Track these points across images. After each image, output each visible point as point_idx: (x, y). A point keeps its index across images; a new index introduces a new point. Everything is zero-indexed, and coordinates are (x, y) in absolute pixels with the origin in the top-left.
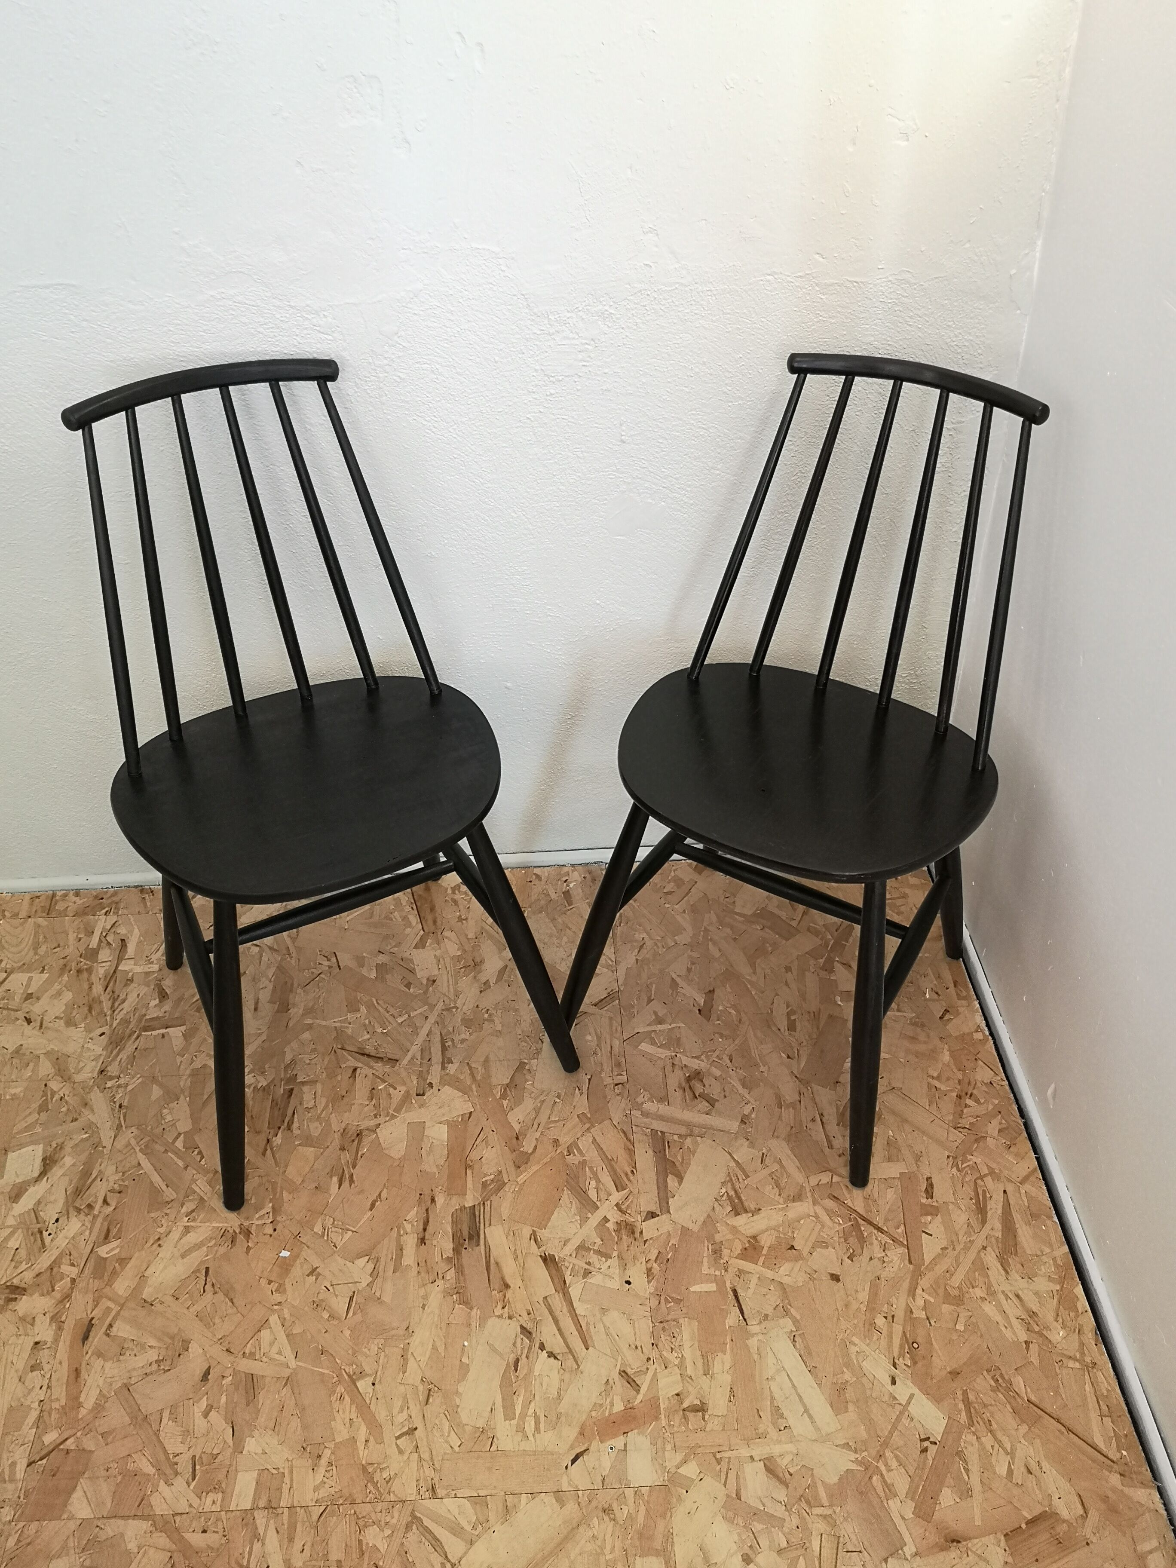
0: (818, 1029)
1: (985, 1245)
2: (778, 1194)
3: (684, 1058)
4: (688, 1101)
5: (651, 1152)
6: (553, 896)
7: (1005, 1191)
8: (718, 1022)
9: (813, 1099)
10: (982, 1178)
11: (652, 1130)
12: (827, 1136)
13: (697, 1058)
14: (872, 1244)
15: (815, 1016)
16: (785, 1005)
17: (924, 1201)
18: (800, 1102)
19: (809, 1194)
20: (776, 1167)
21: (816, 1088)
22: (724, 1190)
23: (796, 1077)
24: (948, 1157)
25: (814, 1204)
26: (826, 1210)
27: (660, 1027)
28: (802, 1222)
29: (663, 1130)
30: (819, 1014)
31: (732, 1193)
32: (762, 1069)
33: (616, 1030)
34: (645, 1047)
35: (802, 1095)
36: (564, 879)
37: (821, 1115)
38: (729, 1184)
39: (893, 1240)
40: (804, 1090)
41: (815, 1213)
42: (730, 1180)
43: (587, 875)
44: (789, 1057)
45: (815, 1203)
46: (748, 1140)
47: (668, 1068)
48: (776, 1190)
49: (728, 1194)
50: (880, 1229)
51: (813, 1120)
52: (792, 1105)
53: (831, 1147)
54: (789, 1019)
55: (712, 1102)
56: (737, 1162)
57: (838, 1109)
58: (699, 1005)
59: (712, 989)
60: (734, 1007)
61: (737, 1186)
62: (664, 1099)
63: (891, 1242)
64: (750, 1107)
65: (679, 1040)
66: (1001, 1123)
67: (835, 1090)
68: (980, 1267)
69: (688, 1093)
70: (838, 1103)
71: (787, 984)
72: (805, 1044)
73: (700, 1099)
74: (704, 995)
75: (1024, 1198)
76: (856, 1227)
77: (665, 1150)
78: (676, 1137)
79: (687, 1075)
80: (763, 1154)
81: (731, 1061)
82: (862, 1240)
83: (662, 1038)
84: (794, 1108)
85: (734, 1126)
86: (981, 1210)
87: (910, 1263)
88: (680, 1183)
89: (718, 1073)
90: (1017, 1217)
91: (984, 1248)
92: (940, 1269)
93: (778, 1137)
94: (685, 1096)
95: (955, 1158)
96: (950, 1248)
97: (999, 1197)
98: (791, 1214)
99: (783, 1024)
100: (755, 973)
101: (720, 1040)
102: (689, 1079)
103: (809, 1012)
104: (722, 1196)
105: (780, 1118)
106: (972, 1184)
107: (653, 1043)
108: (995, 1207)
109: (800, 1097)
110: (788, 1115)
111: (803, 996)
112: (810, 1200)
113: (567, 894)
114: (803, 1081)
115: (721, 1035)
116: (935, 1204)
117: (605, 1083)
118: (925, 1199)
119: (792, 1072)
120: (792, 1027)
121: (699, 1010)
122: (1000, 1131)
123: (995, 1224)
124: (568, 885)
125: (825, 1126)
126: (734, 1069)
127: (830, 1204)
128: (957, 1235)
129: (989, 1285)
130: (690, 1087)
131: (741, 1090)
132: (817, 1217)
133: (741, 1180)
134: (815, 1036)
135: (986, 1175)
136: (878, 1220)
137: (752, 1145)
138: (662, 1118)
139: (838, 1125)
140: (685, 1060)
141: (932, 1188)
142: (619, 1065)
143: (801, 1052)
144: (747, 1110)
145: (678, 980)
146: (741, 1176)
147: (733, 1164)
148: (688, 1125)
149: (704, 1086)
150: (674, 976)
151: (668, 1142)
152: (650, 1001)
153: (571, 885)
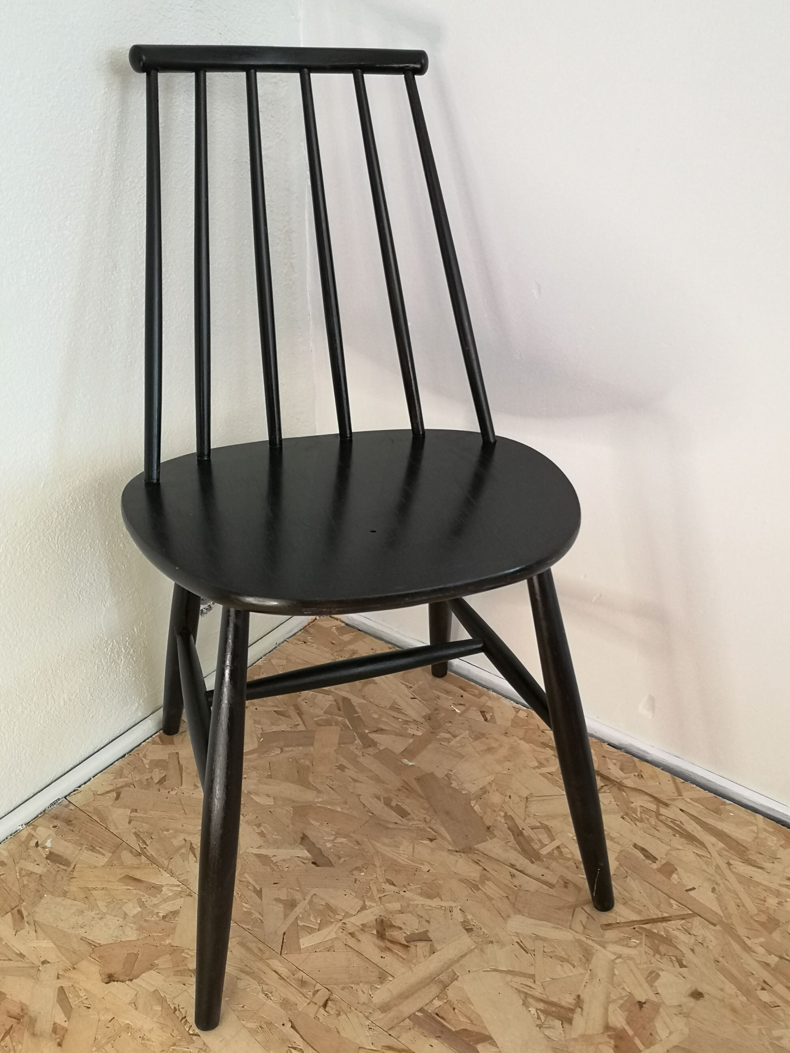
0: (422, 797)
1: (727, 861)
3: (352, 919)
4: (405, 957)
5: (435, 1042)
7: (681, 810)
8: (342, 860)
9: (490, 858)
10: (658, 814)
11: (409, 1017)
12: (537, 879)
13: (364, 908)
15: (406, 788)
17: (655, 866)
18: (485, 869)
20: (539, 944)
21: (480, 846)
22: (533, 1011)
23: (457, 851)
24: (623, 818)
25: (604, 947)
26: (616, 942)
27: (298, 910)
28: (617, 973)
29: (419, 1006)
30: (407, 784)
31: (541, 1006)
32: (425, 868)
33: (260, 950)
34: (306, 942)
35: (480, 863)
37: (512, 866)
38: (530, 1000)
39: (683, 919)
40: (476, 857)
41: (614, 954)
42: (526, 998)
43: (56, 823)
44: (431, 840)
46: (492, 942)
47: (351, 942)
49: (539, 1010)
50: (664, 920)
52: (484, 878)
53: (551, 886)
54: (391, 807)
55: (424, 937)
56: (509, 972)
58: (306, 859)
59: (301, 835)
60: (338, 835)
61: (537, 994)
62: (383, 977)
64: (457, 913)
65: (328, 906)
68: (747, 881)
69: (395, 948)
72: (428, 818)
73: (412, 945)
74: (301, 846)
75: (696, 804)
76: (650, 935)
77: (443, 1026)
78: (437, 1003)
79: (375, 932)
80: (517, 942)
81: (394, 885)
83: (312, 919)
84: (488, 879)
85: (466, 941)
86: (690, 838)
87: (714, 925)
88: (494, 1044)
89: (396, 906)
90: (711, 821)
91: (729, 864)
92: (733, 909)
93: (509, 916)
94: (397, 955)
95: (627, 814)
96: (716, 886)
97: (683, 818)
98: (602, 974)
99: (394, 817)
100: (319, 791)
101: (363, 874)
102: (381, 935)
103: (399, 790)
104: (539, 1018)
105: (490, 899)
106: (660, 823)
107: (311, 931)
108: (692, 827)
109: (480, 865)
110: (490, 888)
111: (378, 780)
112: (598, 947)
114: (467, 850)
115: (359, 869)
116: (664, 862)
117: (312, 1015)
118: (654, 864)
119: (449, 850)
120: (403, 813)
121: (313, 863)
122: (622, 769)
123: (708, 839)
124: (44, 848)
125: (526, 872)
126: (405, 889)
128: (704, 871)
129: (767, 889)
130: (392, 942)
131: (435, 903)
133: (533, 986)
134: (427, 806)
135: (658, 809)
136: (655, 913)
137: (501, 944)
138: (404, 996)
139: (532, 862)
140: (356, 921)
141: (646, 851)
142: (303, 983)
143: (434, 827)
144: (459, 917)
145: (262, 851)
146: (529, 982)
147: (509, 978)
148: (432, 979)
149: (401, 929)
150: (256, 851)
151: (437, 1014)
152: (259, 893)
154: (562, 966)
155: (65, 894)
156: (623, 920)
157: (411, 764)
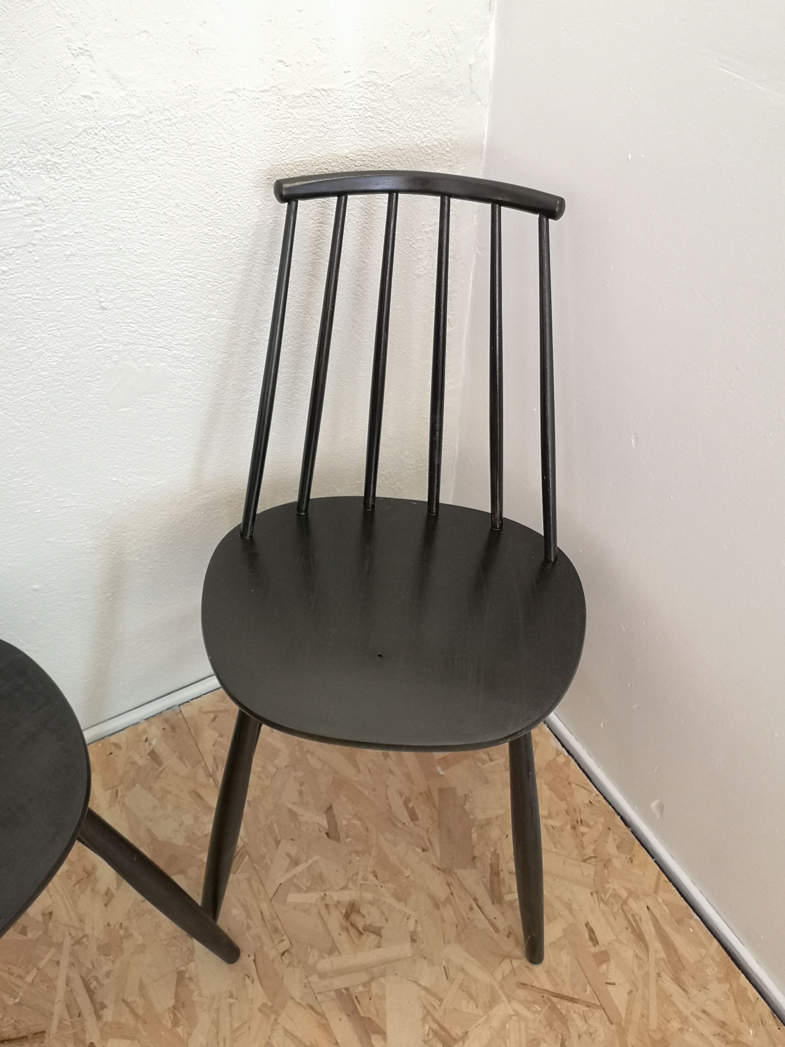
0: (435, 807)
1: (658, 972)
2: (475, 1006)
3: (333, 894)
4: (356, 941)
5: (344, 1017)
6: (141, 762)
7: (648, 907)
8: (349, 840)
9: (462, 885)
10: (625, 903)
11: (336, 991)
12: (489, 920)
13: (345, 888)
14: (573, 1020)
15: (428, 795)
16: (398, 795)
17: (593, 950)
18: (452, 894)
19: (501, 993)
20: (460, 976)
21: (460, 872)
22: (427, 1028)
23: (438, 868)
24: (592, 894)
25: (510, 1002)
26: (521, 1002)
27: (299, 869)
28: (507, 1027)
29: (346, 985)
30: (430, 791)
31: (435, 1027)
32: (407, 873)
33: (259, 890)
34: (293, 898)
35: (451, 887)
36: (144, 738)
37: (475, 900)
38: (429, 1018)
39: (588, 1006)
40: (451, 880)
41: (514, 1010)
42: (427, 1014)
43: (166, 726)
44: (424, 850)
45: (510, 1000)
46: (425, 958)
47: (324, 912)
48: (472, 1003)
49: (432, 1029)
50: (572, 1000)
51: (471, 909)
52: (448, 901)
53: (497, 930)
54: (407, 808)
55: (377, 932)
56: (425, 989)
57: (486, 886)
58: (323, 827)
59: (329, 805)
60: (356, 816)
61: (437, 1015)
62: (333, 950)
63: (587, 1008)
64: (412, 922)
65: (321, 875)
66: (615, 840)
67: (475, 868)
68: (664, 997)
69: (353, 931)
70: (484, 880)
71: (391, 772)
72: (431, 829)
73: (366, 934)
74: (325, 815)
75: (665, 907)
76: (553, 1008)
77: (356, 1008)
78: (361, 989)
79: (344, 911)
80: (444, 967)
81: (377, 878)
82: (564, 1019)
83: (304, 880)
84: (450, 903)
85: (407, 948)
86: (640, 937)
87: (611, 1023)
88: (385, 1039)
89: (369, 896)
90: (667, 929)
91: (659, 975)
92: (636, 1017)
93: (449, 942)
94: (351, 937)
95: (597, 892)
96: (634, 990)
97: (645, 916)
98: (495, 1023)
99: (404, 817)
100: (359, 771)
101: (358, 858)
102: (347, 916)
103: (421, 794)
104: (428, 1034)
105: (443, 921)
106: (621, 912)
107: (299, 890)
108: (648, 929)
109: (450, 889)
110: (448, 912)
111: (409, 779)
112: (504, 998)
113: (153, 755)
114: (446, 871)
115: (357, 853)
116: (603, 949)
117: (271, 958)
118: (593, 948)
119: (433, 865)
120: (413, 817)
121: (327, 834)
122: (618, 847)
123: (655, 945)
124: (150, 744)
125: (483, 909)
126: (383, 885)
127: (521, 994)
128: (633, 972)
129: (679, 1013)
130: (352, 925)
131: (399, 906)
132: (517, 1014)
133: (437, 1007)
134: (436, 817)
135: (627, 898)
136: (567, 991)
137: (431, 962)
138: (341, 972)
139: (493, 903)
140: (336, 896)
141: (594, 933)
142: (276, 930)
143: (432, 840)
144: (411, 925)
145: (295, 808)
146: (436, 1004)
147: (423, 993)
148: (367, 968)
149: (364, 917)
150: (290, 806)
151: (356, 998)
152: (278, 843)
153: (154, 742)
154: (468, 1002)
155: (150, 789)
156: (538, 985)
157: (442, 773)
